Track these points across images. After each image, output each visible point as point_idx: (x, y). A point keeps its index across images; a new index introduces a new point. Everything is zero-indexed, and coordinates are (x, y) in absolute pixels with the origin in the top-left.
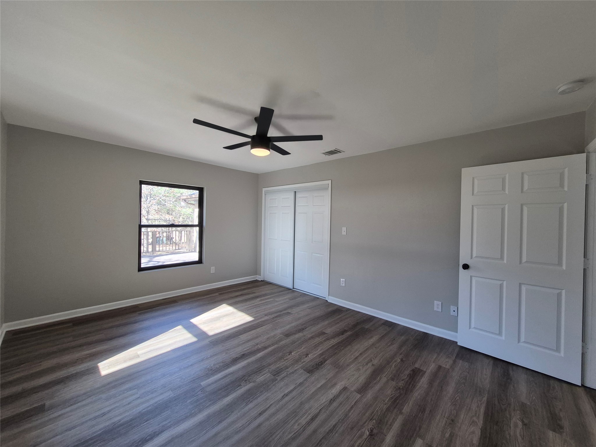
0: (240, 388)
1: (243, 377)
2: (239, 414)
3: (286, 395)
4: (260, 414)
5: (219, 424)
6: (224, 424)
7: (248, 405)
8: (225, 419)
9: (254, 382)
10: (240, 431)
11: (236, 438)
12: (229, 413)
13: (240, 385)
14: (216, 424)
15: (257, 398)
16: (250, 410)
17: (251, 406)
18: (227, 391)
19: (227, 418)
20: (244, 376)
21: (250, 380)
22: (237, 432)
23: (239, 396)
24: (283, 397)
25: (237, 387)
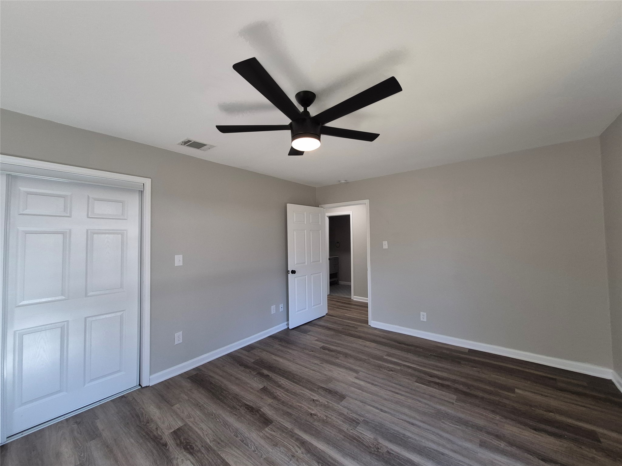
0: (393, 451)
1: (374, 454)
2: (423, 441)
3: (381, 410)
4: (413, 424)
5: (445, 454)
6: (441, 449)
7: (409, 437)
8: (437, 451)
9: (376, 439)
10: (438, 434)
11: (445, 435)
12: (427, 450)
13: (388, 452)
14: (447, 457)
15: (398, 432)
16: (413, 433)
17: (408, 434)
18: (403, 463)
19: (435, 450)
20: (370, 453)
21: (375, 444)
22: (441, 436)
23: (403, 448)
24: (385, 412)
25: (391, 455)
